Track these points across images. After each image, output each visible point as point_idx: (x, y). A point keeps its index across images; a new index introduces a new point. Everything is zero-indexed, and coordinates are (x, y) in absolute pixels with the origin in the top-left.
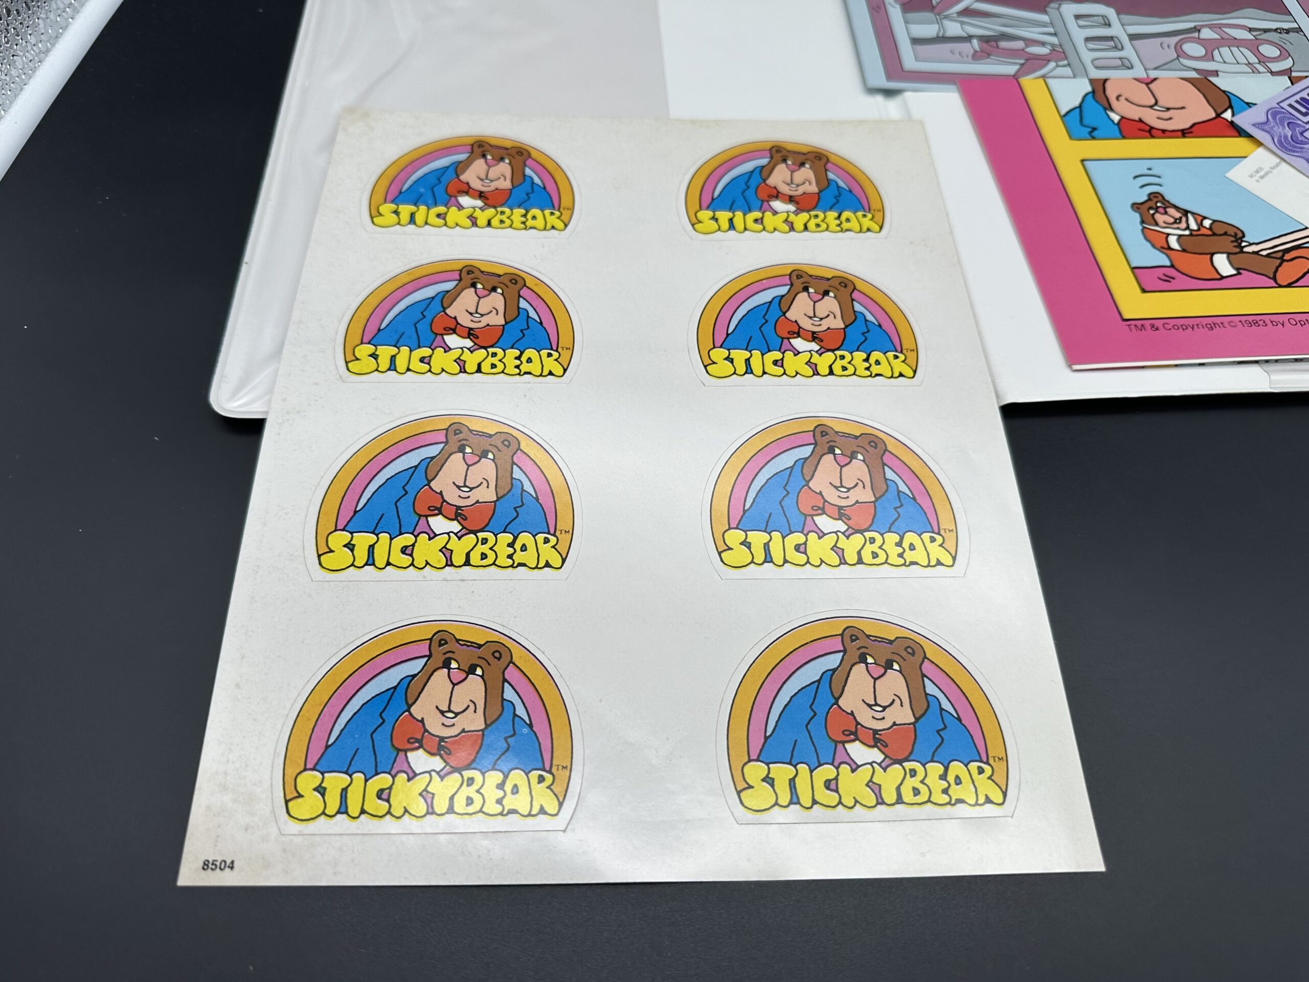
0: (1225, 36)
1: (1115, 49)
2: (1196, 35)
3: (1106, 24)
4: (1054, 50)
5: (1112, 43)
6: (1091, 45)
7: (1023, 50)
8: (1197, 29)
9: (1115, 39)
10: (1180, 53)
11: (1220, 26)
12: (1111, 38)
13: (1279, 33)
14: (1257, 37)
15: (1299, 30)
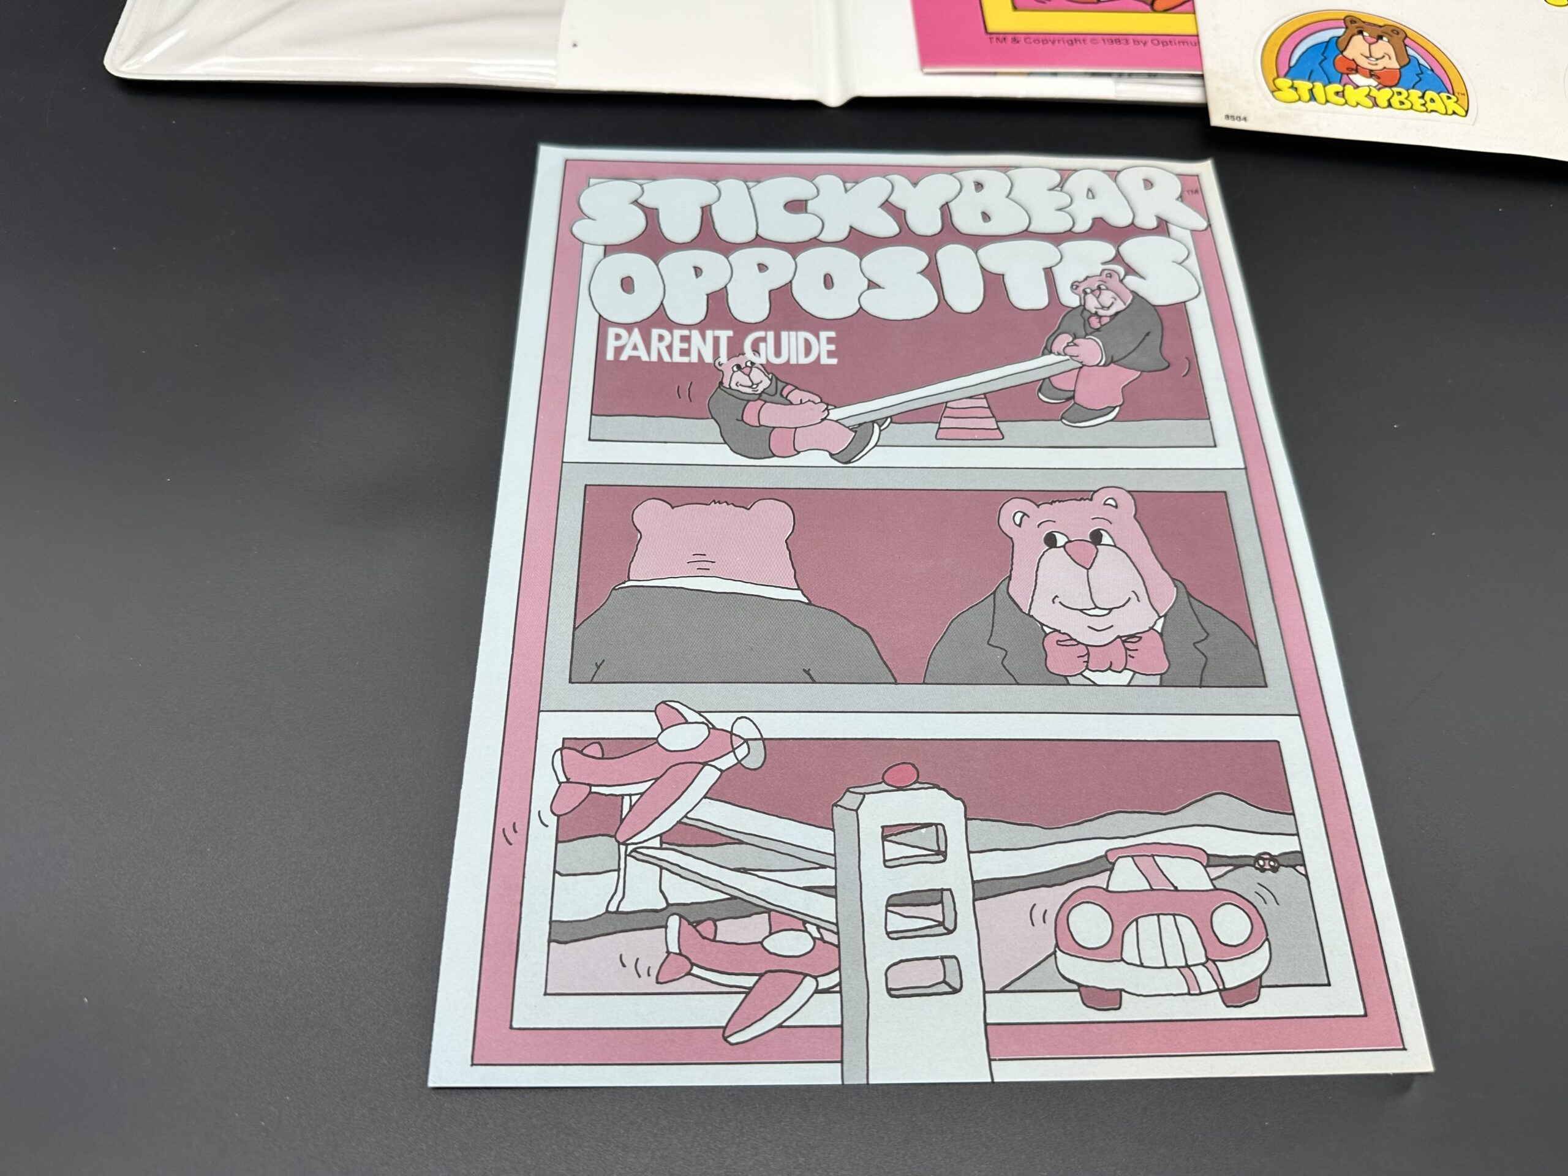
0: (1157, 883)
1: (941, 930)
2: (1100, 880)
3: (938, 853)
4: (822, 939)
5: (935, 912)
6: (897, 923)
7: (761, 943)
8: (1105, 864)
9: (946, 894)
10: (1063, 937)
12: (936, 896)
13: (1262, 870)
14: (1219, 884)
15: (1296, 860)
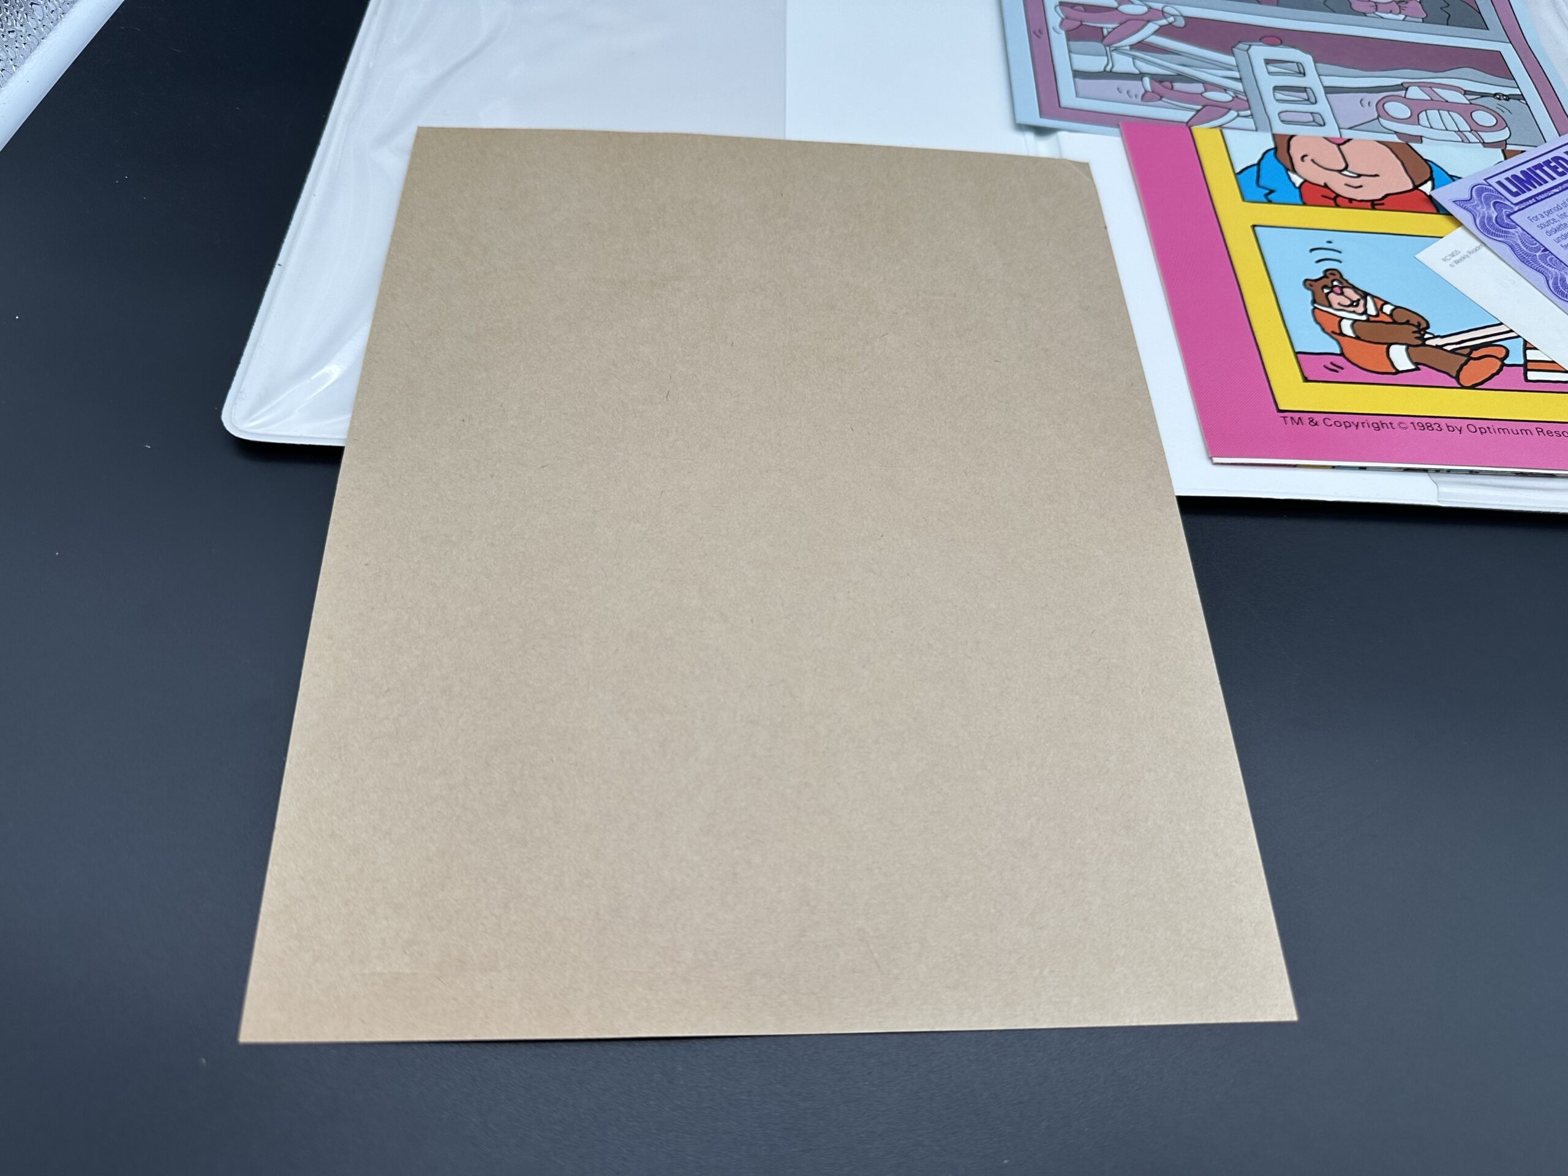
0: (1436, 98)
1: (1308, 102)
2: (1402, 93)
3: (1300, 73)
4: (1237, 97)
5: (1304, 95)
6: (1279, 96)
7: (1201, 94)
8: (1404, 87)
9: (1309, 90)
10: (1382, 113)
11: (1431, 86)
12: (1304, 90)
13: (1499, 99)
14: (1473, 102)
15: (1521, 97)
